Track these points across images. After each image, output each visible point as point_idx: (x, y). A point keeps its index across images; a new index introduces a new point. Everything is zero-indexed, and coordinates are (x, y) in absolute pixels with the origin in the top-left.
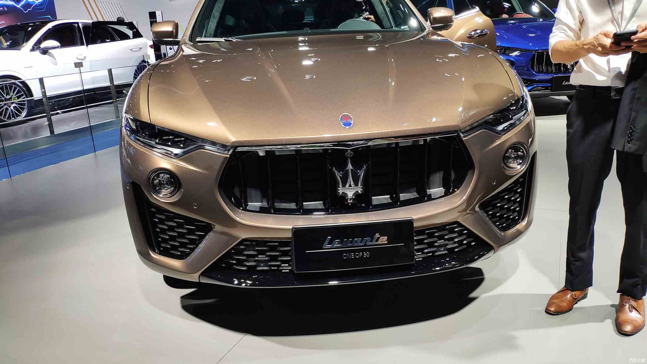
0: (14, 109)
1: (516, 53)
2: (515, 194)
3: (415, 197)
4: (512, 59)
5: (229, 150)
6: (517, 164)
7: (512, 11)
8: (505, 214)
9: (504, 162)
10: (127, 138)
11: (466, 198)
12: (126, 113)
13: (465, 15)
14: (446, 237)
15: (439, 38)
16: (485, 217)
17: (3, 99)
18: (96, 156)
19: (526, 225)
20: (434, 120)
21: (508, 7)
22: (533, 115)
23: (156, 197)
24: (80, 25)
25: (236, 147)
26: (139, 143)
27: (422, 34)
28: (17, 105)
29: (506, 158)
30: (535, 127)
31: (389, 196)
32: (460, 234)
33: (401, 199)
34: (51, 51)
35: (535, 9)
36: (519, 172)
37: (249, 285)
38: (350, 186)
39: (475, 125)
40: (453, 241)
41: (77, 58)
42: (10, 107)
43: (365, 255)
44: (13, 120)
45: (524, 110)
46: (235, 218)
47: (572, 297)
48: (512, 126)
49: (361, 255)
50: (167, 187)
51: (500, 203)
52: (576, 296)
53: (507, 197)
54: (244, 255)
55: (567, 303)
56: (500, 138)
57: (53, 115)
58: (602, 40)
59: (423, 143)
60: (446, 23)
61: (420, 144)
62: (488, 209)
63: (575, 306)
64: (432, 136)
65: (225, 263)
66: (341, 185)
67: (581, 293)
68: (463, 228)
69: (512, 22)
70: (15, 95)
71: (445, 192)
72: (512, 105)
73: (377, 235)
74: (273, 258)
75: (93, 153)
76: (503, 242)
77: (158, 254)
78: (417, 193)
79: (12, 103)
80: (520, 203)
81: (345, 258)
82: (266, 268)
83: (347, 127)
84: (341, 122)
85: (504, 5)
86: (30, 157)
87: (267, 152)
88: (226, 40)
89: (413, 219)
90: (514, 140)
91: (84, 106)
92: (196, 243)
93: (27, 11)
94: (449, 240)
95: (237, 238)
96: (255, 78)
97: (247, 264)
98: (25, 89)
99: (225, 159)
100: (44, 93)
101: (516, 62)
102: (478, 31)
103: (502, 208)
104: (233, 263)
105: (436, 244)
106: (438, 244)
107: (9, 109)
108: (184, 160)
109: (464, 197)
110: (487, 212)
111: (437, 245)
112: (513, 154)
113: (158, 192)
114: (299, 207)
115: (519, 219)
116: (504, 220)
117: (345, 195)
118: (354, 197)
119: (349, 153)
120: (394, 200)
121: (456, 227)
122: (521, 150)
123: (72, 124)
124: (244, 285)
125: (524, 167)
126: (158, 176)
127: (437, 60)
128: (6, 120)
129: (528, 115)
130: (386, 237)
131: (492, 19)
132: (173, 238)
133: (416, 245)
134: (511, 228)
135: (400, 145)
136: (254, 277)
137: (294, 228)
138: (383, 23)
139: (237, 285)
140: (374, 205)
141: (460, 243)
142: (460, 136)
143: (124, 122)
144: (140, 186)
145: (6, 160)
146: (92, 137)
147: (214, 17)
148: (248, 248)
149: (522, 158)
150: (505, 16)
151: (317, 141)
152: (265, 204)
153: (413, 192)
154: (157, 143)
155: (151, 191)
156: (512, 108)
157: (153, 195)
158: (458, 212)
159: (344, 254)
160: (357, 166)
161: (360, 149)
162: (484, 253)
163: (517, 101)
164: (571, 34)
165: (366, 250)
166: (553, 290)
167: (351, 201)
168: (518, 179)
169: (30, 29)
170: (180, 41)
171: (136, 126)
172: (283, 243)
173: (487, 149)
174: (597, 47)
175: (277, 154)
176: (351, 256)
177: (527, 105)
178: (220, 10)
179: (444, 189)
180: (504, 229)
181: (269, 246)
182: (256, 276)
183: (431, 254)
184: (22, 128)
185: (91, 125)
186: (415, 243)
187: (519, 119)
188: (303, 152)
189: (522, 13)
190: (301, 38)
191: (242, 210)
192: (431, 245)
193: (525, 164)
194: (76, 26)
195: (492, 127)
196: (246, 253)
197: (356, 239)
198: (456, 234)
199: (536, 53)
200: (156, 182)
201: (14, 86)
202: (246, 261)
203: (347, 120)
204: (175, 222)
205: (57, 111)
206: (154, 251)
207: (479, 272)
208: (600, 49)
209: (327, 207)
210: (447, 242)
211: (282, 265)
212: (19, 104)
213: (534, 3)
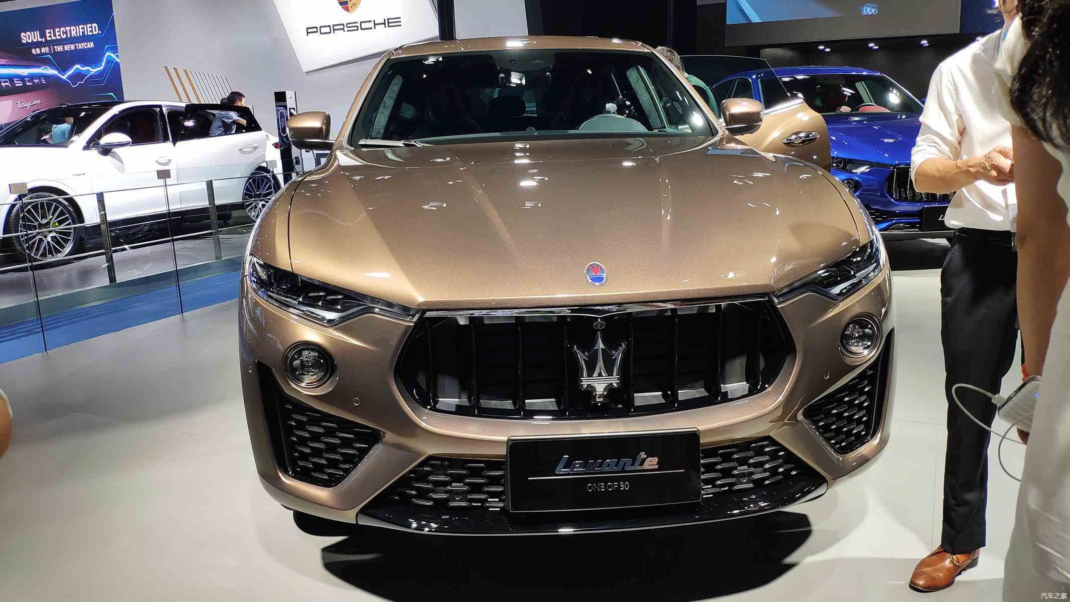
0: (52, 240)
1: (864, 169)
2: (860, 395)
3: (702, 396)
4: (857, 179)
5: (413, 316)
6: (863, 347)
7: (856, 101)
8: (844, 426)
9: (842, 343)
10: (251, 295)
11: (782, 400)
12: (251, 254)
13: (781, 108)
14: (752, 461)
15: (739, 147)
16: (812, 431)
17: (36, 224)
18: (183, 320)
19: (878, 444)
20: (731, 275)
21: (850, 94)
22: (888, 271)
23: (295, 387)
24: (164, 109)
25: (425, 311)
26: (273, 301)
27: (711, 140)
28: (57, 235)
29: (845, 339)
30: (890, 289)
31: (661, 393)
32: (774, 456)
33: (681, 398)
34: (115, 150)
35: (894, 98)
36: (866, 360)
37: (433, 530)
38: (600, 375)
39: (797, 284)
40: (763, 467)
41: (157, 161)
42: (46, 237)
43: (622, 487)
44: (50, 259)
45: (874, 263)
46: (417, 422)
47: (953, 563)
48: (855, 288)
49: (616, 486)
50: (313, 372)
51: (837, 408)
52: (959, 563)
53: (848, 399)
54: (429, 482)
55: (944, 572)
56: (835, 305)
57: (116, 251)
58: (997, 159)
59: (714, 311)
60: (750, 123)
61: (710, 311)
62: (818, 418)
63: (958, 579)
64: (727, 301)
65: (399, 494)
66: (585, 374)
67: (966, 558)
68: (779, 447)
69: (856, 119)
70: (56, 218)
71: (749, 388)
72: (855, 254)
73: (643, 455)
74: (475, 488)
75: (179, 315)
76: (842, 472)
77: (293, 477)
78: (705, 389)
79: (50, 232)
80: (869, 409)
81: (590, 491)
82: (464, 504)
83: (597, 284)
84: (587, 276)
85: (844, 91)
86: (76, 320)
87: (472, 319)
88: (406, 145)
89: (699, 430)
90: (858, 310)
91: (169, 238)
92: (353, 461)
93: (77, 85)
94: (755, 465)
95: (420, 454)
96: (445, 205)
97: (434, 496)
98: (72, 210)
99: (406, 329)
100: (104, 217)
101: (862, 184)
102: (802, 135)
103: (839, 416)
104: (413, 495)
105: (735, 472)
106: (737, 472)
107: (43, 241)
108: (344, 330)
109: (780, 398)
110: (815, 423)
111: (736, 474)
112: (857, 332)
113: (299, 380)
114: (519, 407)
115: (866, 435)
116: (842, 436)
117: (591, 390)
118: (605, 393)
119: (600, 323)
120: (669, 400)
121: (767, 446)
122: (870, 326)
123: (146, 268)
124: (427, 529)
125: (873, 353)
126: (300, 353)
127: (735, 182)
128: (38, 257)
129: (880, 271)
130: (657, 458)
131: (823, 114)
132: (317, 453)
133: (703, 473)
134: (855, 450)
135: (678, 313)
136: (443, 517)
137: (511, 439)
138: (650, 121)
139: (416, 529)
140: (637, 406)
141: (774, 471)
142: (773, 302)
143: (248, 269)
144: (270, 370)
145: (40, 322)
146: (178, 288)
147: (385, 106)
148: (436, 470)
149: (870, 337)
150: (845, 109)
151: (544, 304)
152: (464, 401)
153: (699, 388)
154: (300, 303)
155: (288, 376)
156: (855, 260)
157: (292, 384)
158: (770, 422)
159: (590, 485)
160: (612, 344)
161: (616, 318)
162: (810, 489)
163: (864, 248)
164: (946, 149)
165: (624, 479)
166: (923, 552)
167: (601, 399)
168: (864, 372)
169: (83, 114)
170: (333, 144)
171: (269, 276)
172: (492, 463)
173: (816, 323)
174: (990, 171)
175: (486, 322)
176: (600, 487)
177: (878, 256)
178: (395, 96)
179: (748, 384)
180: (843, 451)
181: (470, 468)
182: (448, 517)
183: (727, 488)
184: (62, 272)
185: (178, 269)
186: (702, 470)
187: (866, 277)
188: (527, 321)
189: (874, 104)
190: (518, 145)
191: (429, 409)
192: (727, 473)
193: (876, 347)
194: (157, 110)
195: (823, 289)
196: (431, 478)
197: (608, 460)
198: (767, 456)
199: (895, 170)
200: (297, 363)
201: (55, 203)
202: (433, 491)
203: (596, 273)
204: (324, 427)
205: (123, 245)
206: (286, 472)
207: (803, 520)
208: (994, 173)
209: (562, 408)
210: (752, 469)
211: (489, 500)
212: (60, 233)
213: (891, 89)
